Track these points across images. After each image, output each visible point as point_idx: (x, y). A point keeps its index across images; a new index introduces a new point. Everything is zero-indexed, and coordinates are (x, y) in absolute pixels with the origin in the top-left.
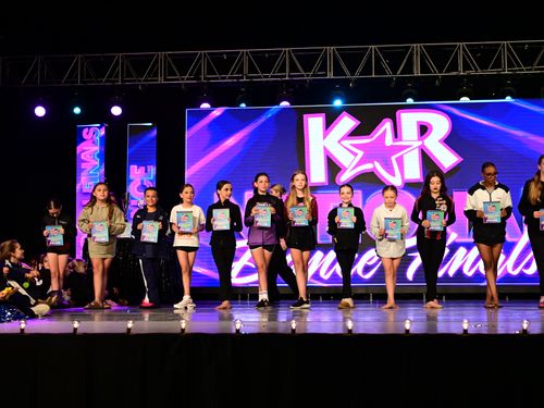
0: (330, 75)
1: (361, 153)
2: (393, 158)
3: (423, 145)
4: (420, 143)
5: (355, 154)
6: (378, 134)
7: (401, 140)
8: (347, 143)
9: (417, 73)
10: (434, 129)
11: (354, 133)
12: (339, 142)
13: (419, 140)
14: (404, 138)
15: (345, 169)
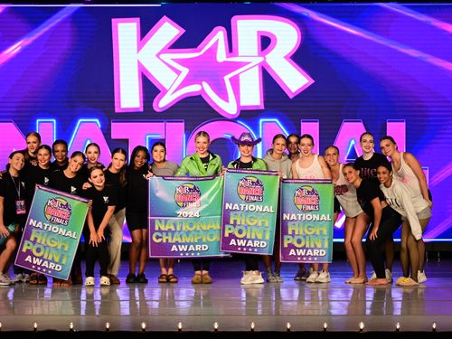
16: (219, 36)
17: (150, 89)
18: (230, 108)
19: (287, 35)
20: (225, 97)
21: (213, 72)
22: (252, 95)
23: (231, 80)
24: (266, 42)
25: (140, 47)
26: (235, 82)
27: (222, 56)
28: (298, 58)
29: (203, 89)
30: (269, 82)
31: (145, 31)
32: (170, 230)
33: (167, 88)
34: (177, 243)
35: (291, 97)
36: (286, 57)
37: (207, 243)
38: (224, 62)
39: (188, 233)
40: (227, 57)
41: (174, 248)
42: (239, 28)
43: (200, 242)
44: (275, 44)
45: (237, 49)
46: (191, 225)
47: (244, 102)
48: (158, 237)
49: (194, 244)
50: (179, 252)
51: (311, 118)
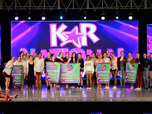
0: (59, 8)
1: (68, 37)
2: (78, 39)
3: (88, 34)
4: (87, 34)
5: (66, 37)
6: (73, 31)
7: (81, 33)
8: (64, 33)
9: (88, 8)
10: (91, 30)
11: (66, 30)
12: (61, 33)
13: (86, 33)
14: (82, 32)
15: (63, 42)
16: (76, 28)
17: (59, 41)
18: (79, 46)
19: (93, 28)
20: (78, 44)
21: (75, 37)
22: (84, 43)
23: (79, 39)
24: (88, 29)
25: (56, 31)
26: (80, 40)
27: (77, 33)
28: (96, 33)
29: (72, 41)
30: (89, 39)
31: (58, 27)
32: (65, 76)
33: (63, 41)
34: (67, 79)
35: (94, 43)
36: (93, 33)
37: (74, 79)
38: (78, 35)
39: (70, 77)
40: (78, 33)
41: (66, 81)
42: (81, 26)
43: (72, 79)
44: (90, 30)
45: (81, 31)
46: (70, 75)
47: (82, 45)
48: (62, 78)
49: (71, 80)
50: (67, 82)
51: (99, 48)
